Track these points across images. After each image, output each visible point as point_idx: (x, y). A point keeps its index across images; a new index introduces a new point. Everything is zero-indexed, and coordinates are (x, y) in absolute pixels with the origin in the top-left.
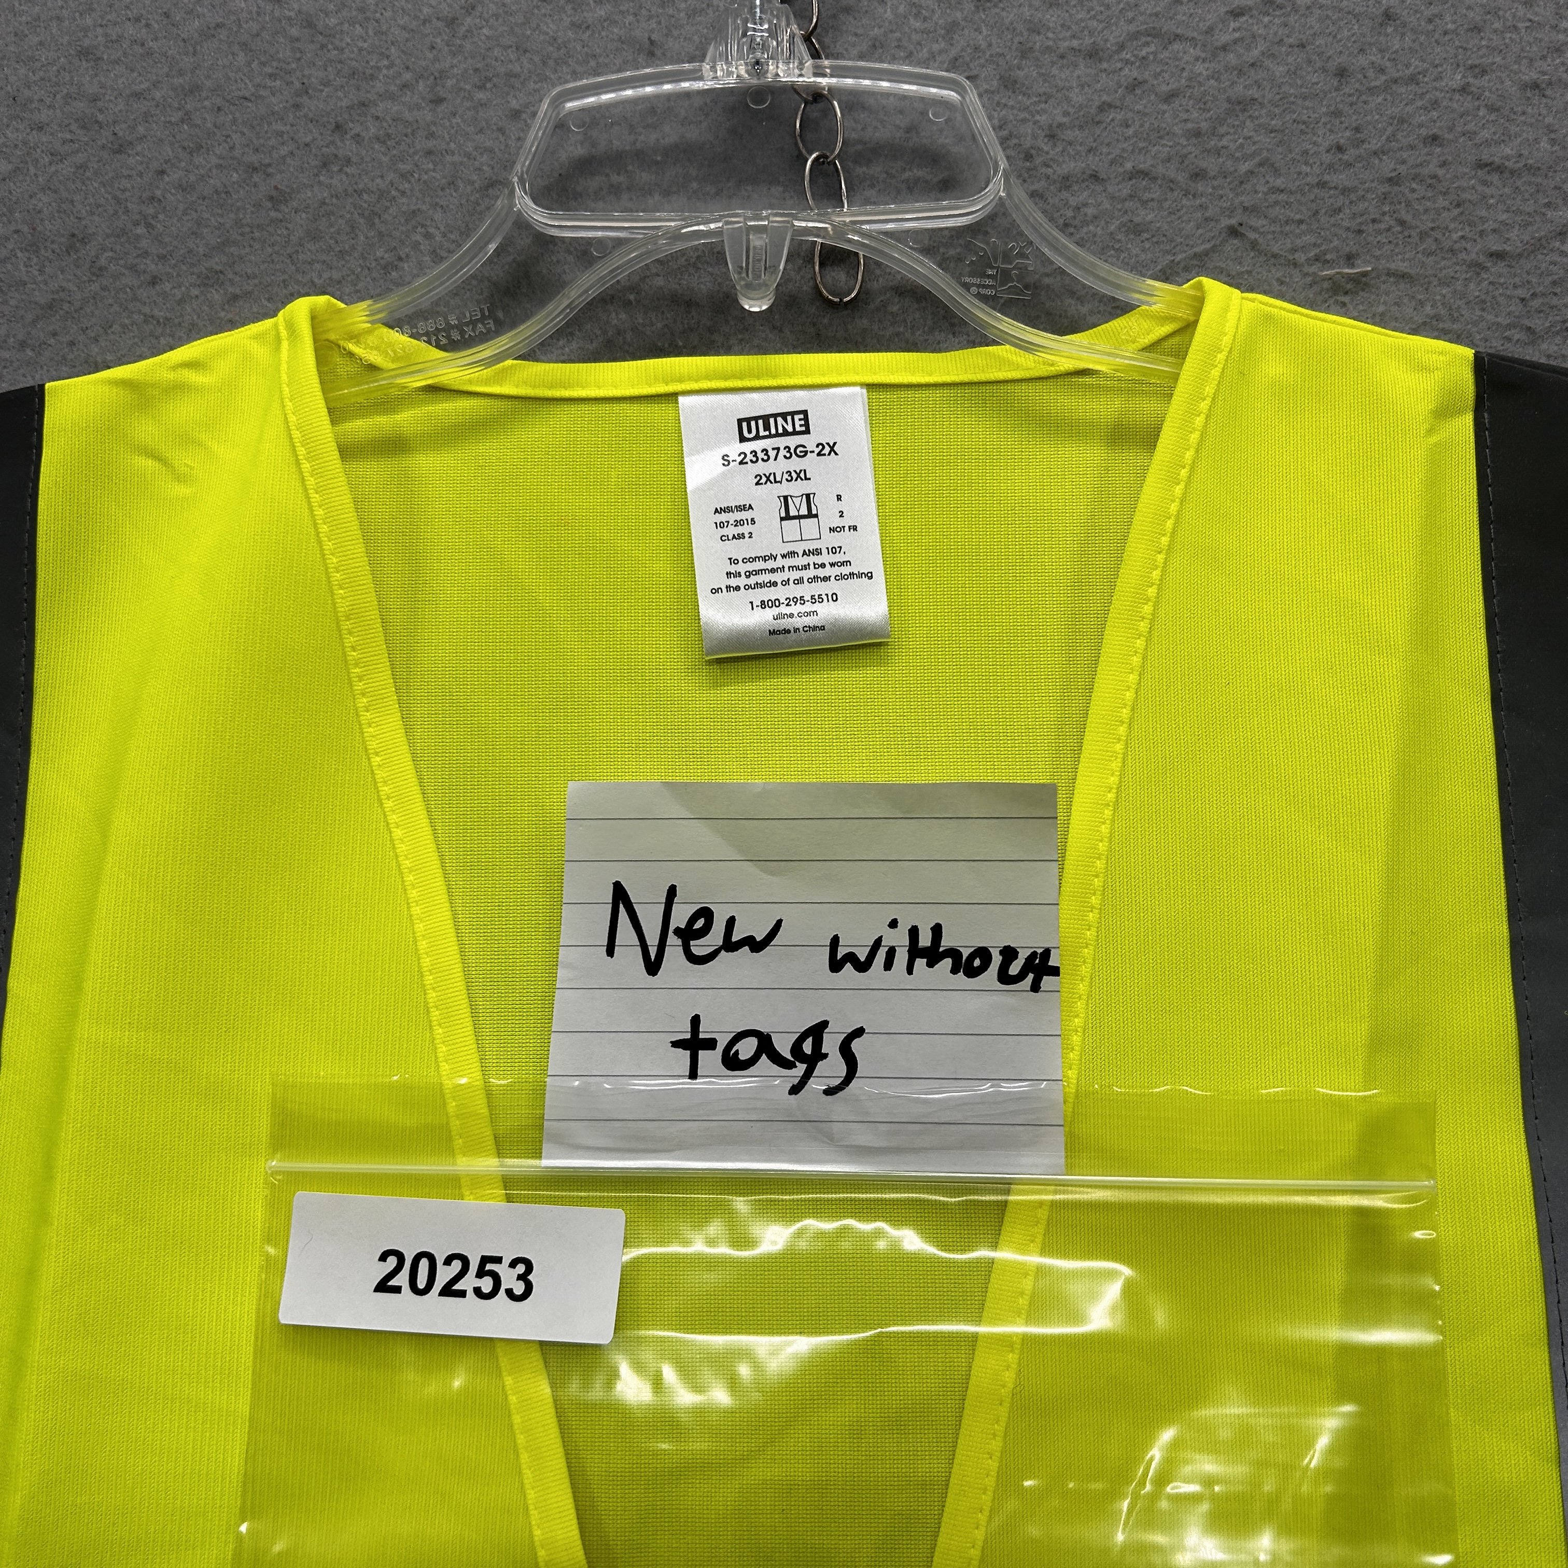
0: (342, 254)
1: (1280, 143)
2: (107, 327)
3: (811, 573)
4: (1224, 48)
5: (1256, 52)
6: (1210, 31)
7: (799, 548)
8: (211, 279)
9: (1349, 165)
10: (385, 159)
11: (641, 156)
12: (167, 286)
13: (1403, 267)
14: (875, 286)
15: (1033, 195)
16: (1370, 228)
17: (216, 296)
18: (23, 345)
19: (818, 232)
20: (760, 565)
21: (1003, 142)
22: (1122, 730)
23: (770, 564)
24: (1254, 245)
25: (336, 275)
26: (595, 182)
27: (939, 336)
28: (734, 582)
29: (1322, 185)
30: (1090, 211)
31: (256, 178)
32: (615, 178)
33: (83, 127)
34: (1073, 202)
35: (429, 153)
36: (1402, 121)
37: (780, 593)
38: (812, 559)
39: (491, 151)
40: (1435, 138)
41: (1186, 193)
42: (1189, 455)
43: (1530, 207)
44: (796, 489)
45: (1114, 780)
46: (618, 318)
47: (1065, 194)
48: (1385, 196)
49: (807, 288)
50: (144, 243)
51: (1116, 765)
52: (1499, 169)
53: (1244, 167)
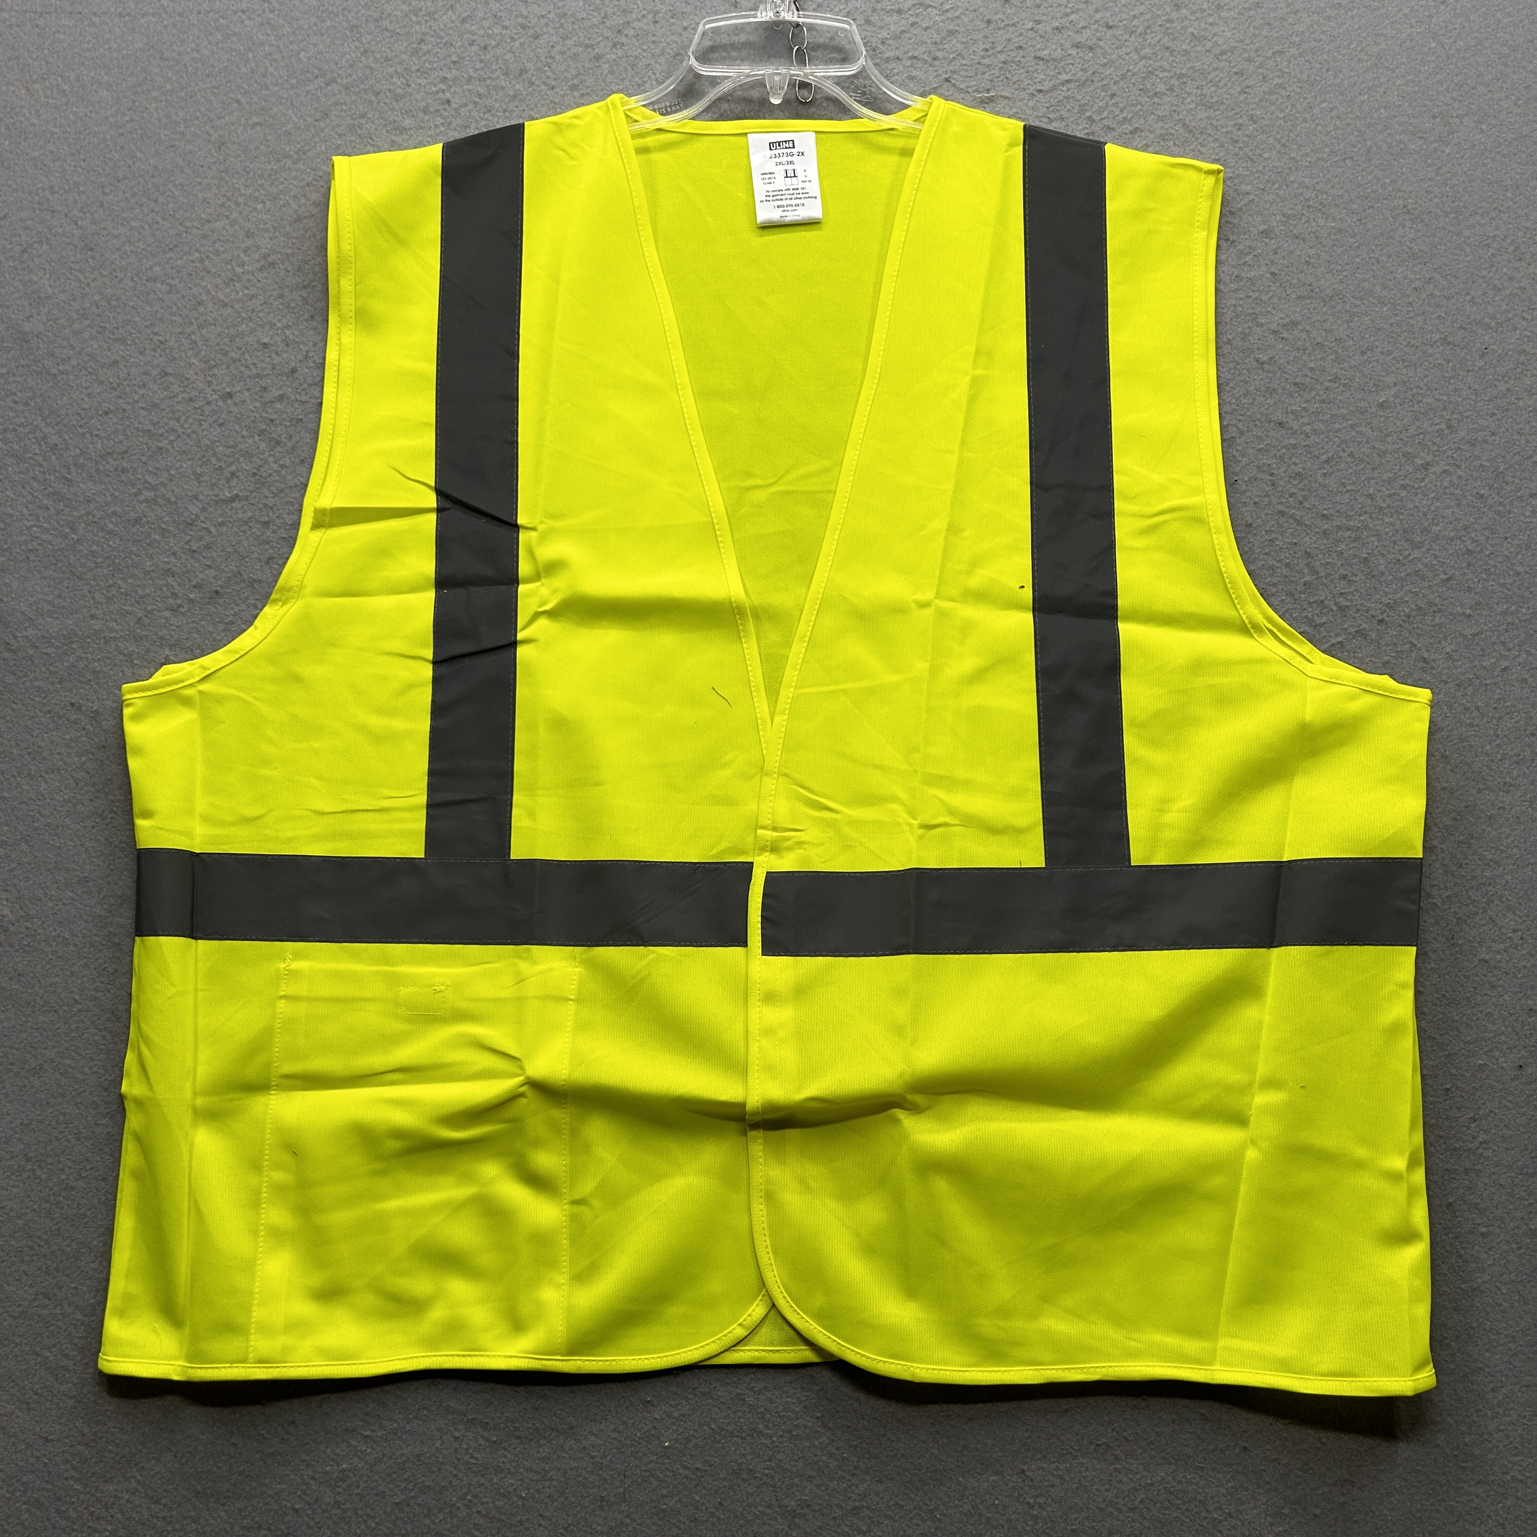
0: (623, 79)
1: (966, 47)
2: (536, 105)
3: (795, 196)
4: (947, 11)
5: (958, 13)
6: (942, 4)
7: (791, 188)
8: (574, 87)
9: (989, 56)
10: (637, 44)
11: (733, 46)
12: (558, 90)
13: (1006, 94)
14: (818, 96)
15: (876, 64)
16: (996, 80)
17: (576, 94)
18: (505, 111)
19: (798, 75)
20: (777, 193)
21: (865, 44)
22: (900, 251)
23: (781, 193)
24: (954, 85)
25: (621, 88)
26: (716, 55)
27: (840, 115)
28: (768, 198)
29: (979, 63)
30: (896, 71)
31: (589, 50)
32: (723, 54)
33: (523, 28)
34: (890, 67)
35: (654, 42)
36: (1009, 40)
37: (784, 203)
38: (795, 191)
39: (677, 42)
40: (1020, 47)
41: (931, 65)
42: (925, 157)
43: (1052, 73)
44: (790, 167)
45: (896, 268)
46: (725, 106)
47: (887, 65)
48: (1001, 68)
49: (793, 97)
50: (548, 74)
51: (898, 263)
52: (1043, 59)
53: (952, 56)
